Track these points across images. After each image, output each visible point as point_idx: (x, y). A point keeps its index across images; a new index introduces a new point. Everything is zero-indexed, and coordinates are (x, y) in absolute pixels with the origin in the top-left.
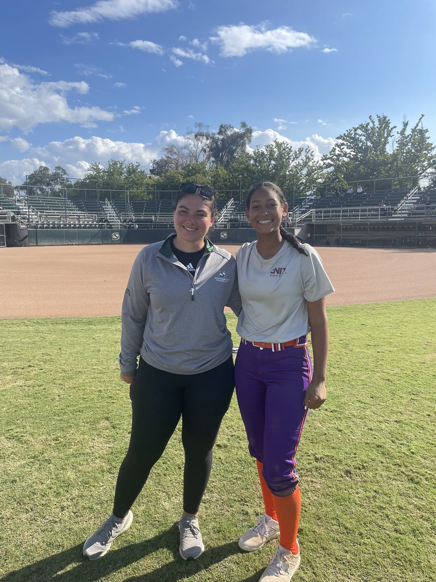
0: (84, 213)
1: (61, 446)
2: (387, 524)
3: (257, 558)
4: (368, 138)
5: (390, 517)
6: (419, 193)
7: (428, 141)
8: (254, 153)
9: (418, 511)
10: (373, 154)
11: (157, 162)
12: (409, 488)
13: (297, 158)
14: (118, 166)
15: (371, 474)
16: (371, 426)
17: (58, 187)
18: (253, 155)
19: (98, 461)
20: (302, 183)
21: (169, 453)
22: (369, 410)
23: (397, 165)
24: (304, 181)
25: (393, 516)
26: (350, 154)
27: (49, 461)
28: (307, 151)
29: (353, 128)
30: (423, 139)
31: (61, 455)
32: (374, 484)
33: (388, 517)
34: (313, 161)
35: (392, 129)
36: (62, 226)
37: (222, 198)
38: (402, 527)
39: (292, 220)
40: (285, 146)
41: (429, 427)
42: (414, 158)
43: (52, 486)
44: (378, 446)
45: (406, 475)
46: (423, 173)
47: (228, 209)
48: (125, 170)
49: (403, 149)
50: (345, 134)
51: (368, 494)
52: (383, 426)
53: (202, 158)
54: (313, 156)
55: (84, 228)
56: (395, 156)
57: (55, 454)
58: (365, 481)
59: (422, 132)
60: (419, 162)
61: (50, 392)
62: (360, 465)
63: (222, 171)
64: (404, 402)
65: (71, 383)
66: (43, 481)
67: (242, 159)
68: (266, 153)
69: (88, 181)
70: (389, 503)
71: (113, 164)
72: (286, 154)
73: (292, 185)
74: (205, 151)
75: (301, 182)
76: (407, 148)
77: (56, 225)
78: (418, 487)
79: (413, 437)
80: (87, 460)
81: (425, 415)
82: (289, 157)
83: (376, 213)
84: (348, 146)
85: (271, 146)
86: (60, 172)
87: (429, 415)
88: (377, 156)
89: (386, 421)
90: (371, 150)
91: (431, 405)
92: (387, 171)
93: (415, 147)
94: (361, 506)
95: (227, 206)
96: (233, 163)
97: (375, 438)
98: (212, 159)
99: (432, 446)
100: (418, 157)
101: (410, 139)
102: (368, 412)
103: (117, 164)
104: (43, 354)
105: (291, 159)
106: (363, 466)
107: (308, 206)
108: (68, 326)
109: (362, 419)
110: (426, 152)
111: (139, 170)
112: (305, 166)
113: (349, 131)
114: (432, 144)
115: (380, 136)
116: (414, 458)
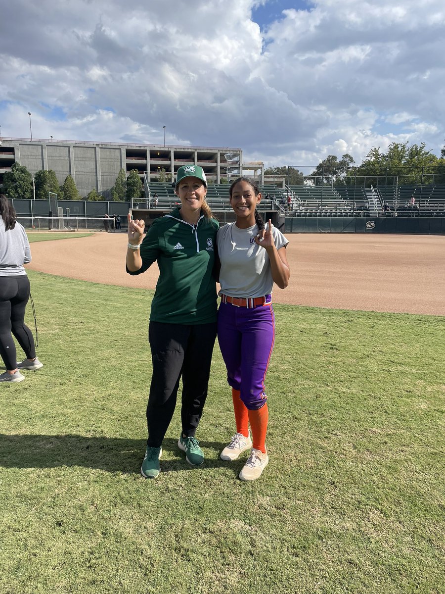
14: (400, 149)
17: (343, 176)
36: (323, 214)
48: (407, 153)
55: (339, 216)
71: (394, 148)
86: (347, 159)
111: (423, 152)
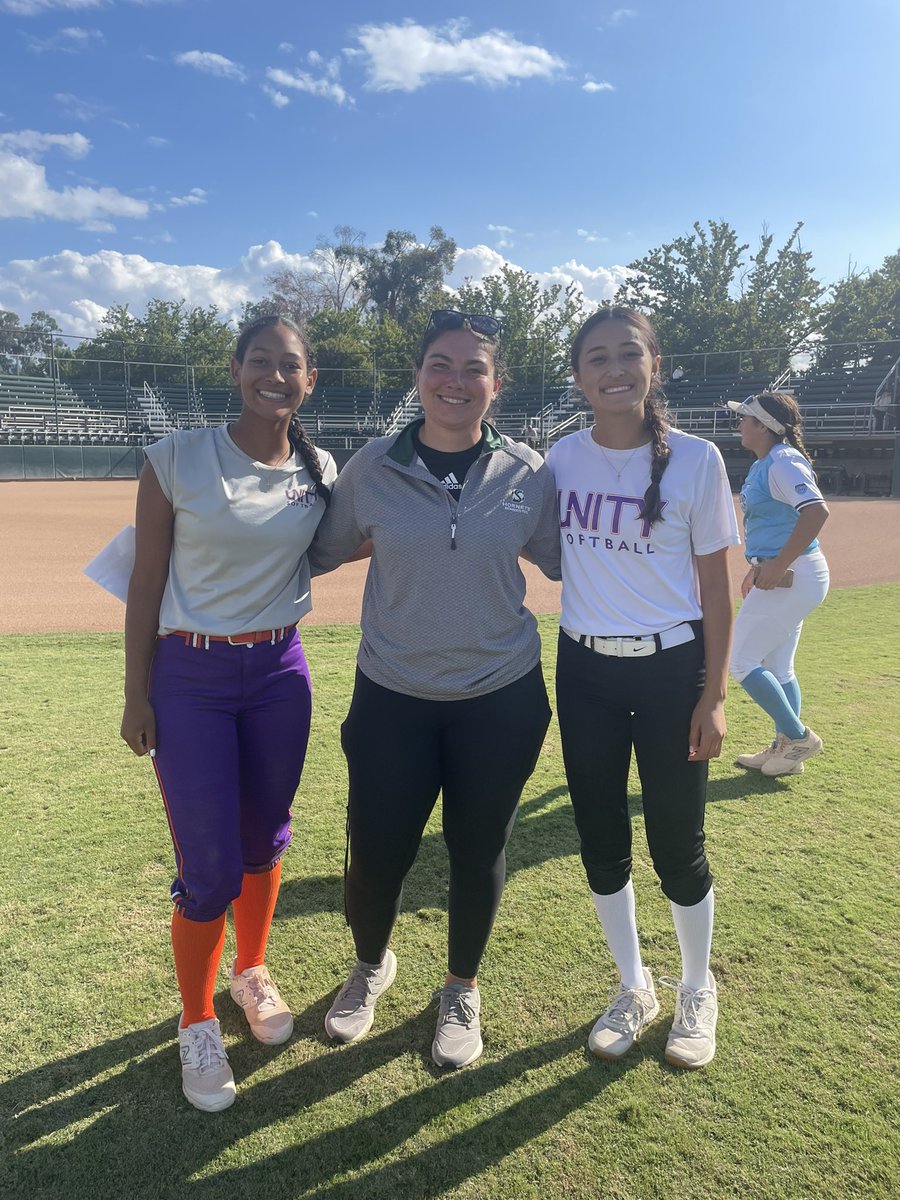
0: (96, 413)
1: (50, 925)
2: (819, 1090)
3: (533, 1187)
4: (693, 268)
5: (823, 1072)
6: (793, 383)
7: (811, 276)
8: (461, 293)
9: (884, 1057)
10: (702, 300)
11: (255, 308)
12: (856, 1001)
13: (549, 305)
14: (170, 312)
15: (767, 973)
16: (753, 862)
17: (37, 357)
18: (458, 296)
19: (141, 960)
20: (559, 358)
21: (309, 937)
22: (742, 827)
23: (750, 325)
24: (563, 353)
25: (829, 1069)
26: (656, 299)
27: (22, 965)
28: (570, 291)
29: (663, 246)
30: (800, 273)
31: (53, 948)
32: (776, 995)
33: (818, 1072)
34: (581, 312)
35: (740, 250)
36: (47, 438)
37: (394, 385)
38: (853, 1096)
39: (540, 433)
40: (525, 279)
41: (875, 863)
42: (783, 311)
43: (31, 1025)
44: (774, 908)
45: (844, 973)
46: (800, 341)
47: (406, 409)
48: (185, 321)
49: (762, 293)
50: (645, 259)
51: (769, 1020)
52: (777, 861)
53: (350, 301)
54: (580, 301)
55: (96, 443)
56: (745, 305)
57: (37, 946)
58: (757, 991)
59: (800, 259)
60: (792, 319)
61: (24, 799)
62: (742, 952)
63: (393, 328)
64: (814, 807)
65: (73, 779)
66: (8, 1014)
67: (435, 303)
68: (484, 293)
69: (103, 345)
70: (818, 1039)
71: (158, 309)
72: (526, 297)
73: (538, 361)
74: (357, 286)
75: (556, 355)
76: (769, 290)
77: (35, 437)
78: (874, 999)
79: (845, 886)
80: (115, 959)
81: (863, 836)
82: (532, 303)
83: (708, 421)
84: (651, 283)
85: (495, 279)
86: (42, 323)
87: (870, 836)
88: (709, 305)
89: (782, 851)
90: (698, 292)
91: (871, 813)
92: (729, 337)
93: (785, 289)
94: (756, 1048)
95: (404, 402)
96: (415, 312)
97: (764, 889)
98: (372, 303)
99: (888, 904)
100: (791, 309)
101: (776, 271)
102: (740, 832)
103: (167, 309)
104: (6, 712)
105: (536, 307)
106: (747, 954)
107: (572, 405)
108: (64, 650)
109: (731, 847)
110: (807, 299)
111: (215, 323)
112: (565, 322)
113: (653, 251)
114: (818, 283)
115: (716, 264)
116: (856, 932)
